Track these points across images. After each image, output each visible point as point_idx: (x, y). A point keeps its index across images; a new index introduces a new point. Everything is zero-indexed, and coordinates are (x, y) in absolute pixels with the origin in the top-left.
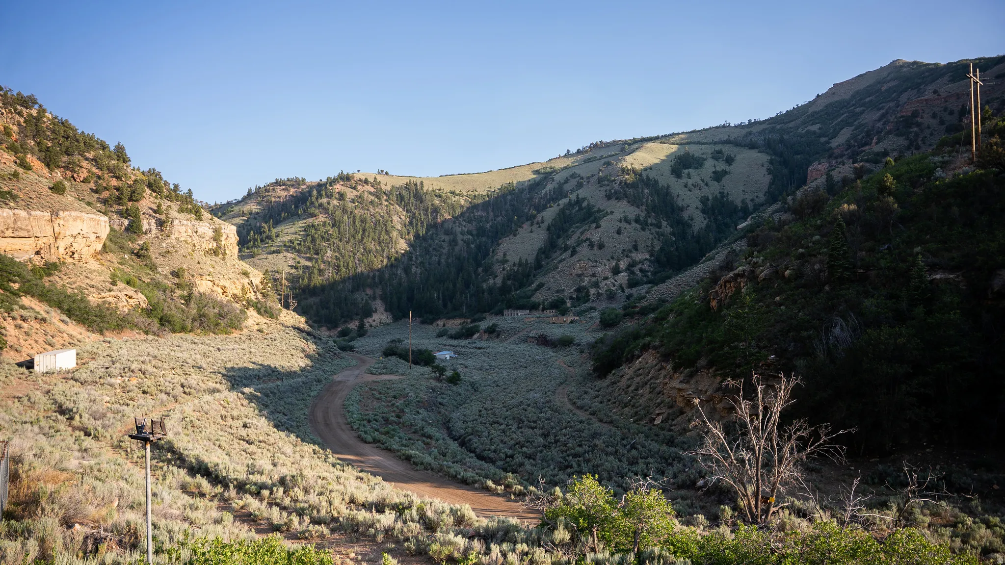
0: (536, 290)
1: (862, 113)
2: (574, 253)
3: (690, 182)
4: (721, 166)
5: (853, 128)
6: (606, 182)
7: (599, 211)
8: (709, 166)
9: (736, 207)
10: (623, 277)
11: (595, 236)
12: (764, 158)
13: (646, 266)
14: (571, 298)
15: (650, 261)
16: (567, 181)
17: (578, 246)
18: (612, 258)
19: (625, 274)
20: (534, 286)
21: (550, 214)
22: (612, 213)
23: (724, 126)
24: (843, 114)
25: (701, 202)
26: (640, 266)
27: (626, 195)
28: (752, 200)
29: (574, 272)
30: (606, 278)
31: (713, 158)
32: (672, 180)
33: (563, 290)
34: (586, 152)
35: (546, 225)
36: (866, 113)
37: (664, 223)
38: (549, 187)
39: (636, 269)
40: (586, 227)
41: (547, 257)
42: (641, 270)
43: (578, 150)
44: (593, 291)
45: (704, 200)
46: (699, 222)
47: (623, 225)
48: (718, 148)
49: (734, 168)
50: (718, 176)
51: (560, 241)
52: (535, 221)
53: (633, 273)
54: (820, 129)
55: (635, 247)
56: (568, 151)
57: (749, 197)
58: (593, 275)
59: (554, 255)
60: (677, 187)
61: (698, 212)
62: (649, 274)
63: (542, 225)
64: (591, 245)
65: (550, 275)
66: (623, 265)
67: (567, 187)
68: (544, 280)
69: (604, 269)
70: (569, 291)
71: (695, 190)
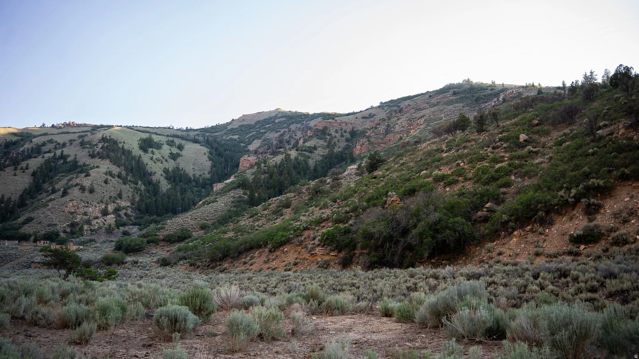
0: (24, 223)
1: (265, 133)
2: (65, 193)
3: (155, 157)
4: (175, 151)
5: (261, 140)
6: (88, 146)
7: (84, 165)
8: (166, 150)
9: (190, 179)
10: (111, 219)
11: (87, 183)
12: (205, 150)
13: (129, 212)
14: (65, 232)
15: (132, 208)
16: (44, 144)
17: (69, 188)
18: (102, 202)
19: (113, 216)
20: (20, 220)
21: (34, 163)
22: (98, 167)
23: (169, 128)
24: (252, 132)
25: (164, 172)
26: (124, 211)
27: (108, 157)
28: (200, 175)
29: (67, 210)
30: (97, 218)
31: (167, 144)
32: (141, 153)
33: (56, 225)
34: (60, 128)
35: (31, 171)
36: (267, 133)
37: (140, 182)
38: (27, 146)
39: (122, 213)
40: (75, 176)
41: (32, 198)
42: (126, 214)
43: (53, 125)
44: (86, 227)
45: (166, 171)
46: (165, 186)
47: (109, 178)
48: (171, 139)
49: (183, 153)
50: (174, 157)
51: (46, 186)
52: (19, 167)
53: (119, 216)
54: (238, 138)
55: (120, 196)
56: (44, 125)
57: (198, 173)
58: (85, 214)
59: (40, 197)
60: (145, 158)
61: (162, 179)
62: (132, 218)
63: (26, 171)
64: (83, 189)
65: (40, 211)
66: (111, 208)
67: (44, 149)
68: (32, 215)
69: (94, 210)
70: (62, 226)
71: (159, 164)
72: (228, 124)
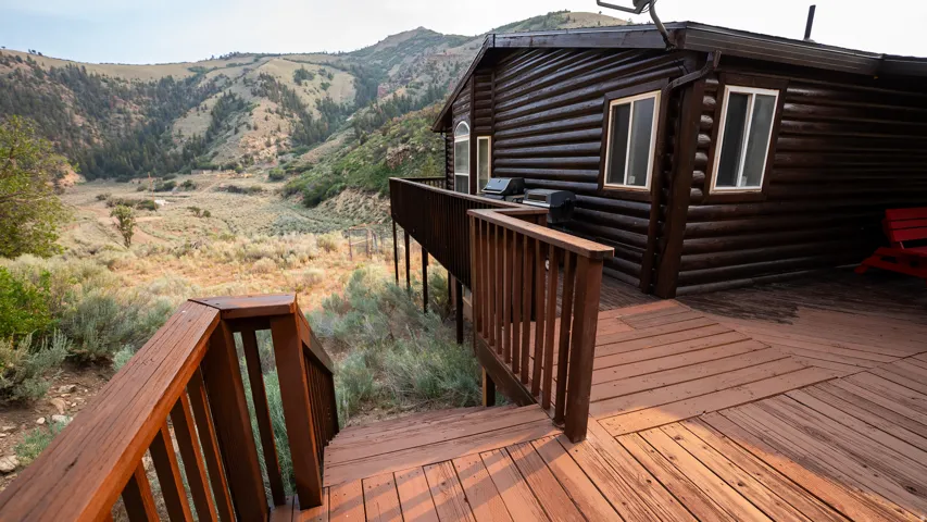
0: (213, 157)
1: (404, 56)
2: (236, 132)
3: (308, 89)
4: (326, 81)
5: (401, 65)
6: (250, 84)
7: (249, 103)
8: (318, 79)
9: (338, 107)
10: (273, 149)
11: (251, 121)
12: (352, 78)
13: (287, 142)
14: (241, 162)
15: (290, 139)
16: (216, 79)
17: (238, 127)
18: (265, 136)
19: (275, 146)
20: (211, 153)
21: (211, 102)
22: (259, 105)
23: (323, 53)
24: (394, 55)
25: (316, 102)
26: (283, 142)
27: (267, 95)
28: (346, 103)
29: (240, 145)
30: (263, 149)
31: (320, 74)
32: (295, 86)
33: (234, 157)
34: (228, 58)
35: (209, 111)
36: (406, 57)
37: (295, 115)
38: (203, 83)
39: (281, 144)
40: (242, 114)
41: (216, 134)
42: (285, 144)
43: (221, 57)
44: (255, 157)
45: (318, 102)
46: (317, 116)
47: (269, 114)
48: (322, 67)
49: (333, 82)
50: (324, 87)
51: (223, 123)
52: (200, 108)
53: (280, 146)
54: (382, 63)
55: (279, 130)
56: (213, 57)
57: (344, 102)
58: (254, 147)
59: (220, 133)
60: (299, 91)
61: (315, 109)
62: (290, 147)
63: (206, 111)
64: (249, 127)
65: (221, 146)
66: (273, 140)
67: (218, 84)
68: (217, 150)
69: (260, 143)
70: (238, 157)
71: (311, 94)
72: (376, 46)
